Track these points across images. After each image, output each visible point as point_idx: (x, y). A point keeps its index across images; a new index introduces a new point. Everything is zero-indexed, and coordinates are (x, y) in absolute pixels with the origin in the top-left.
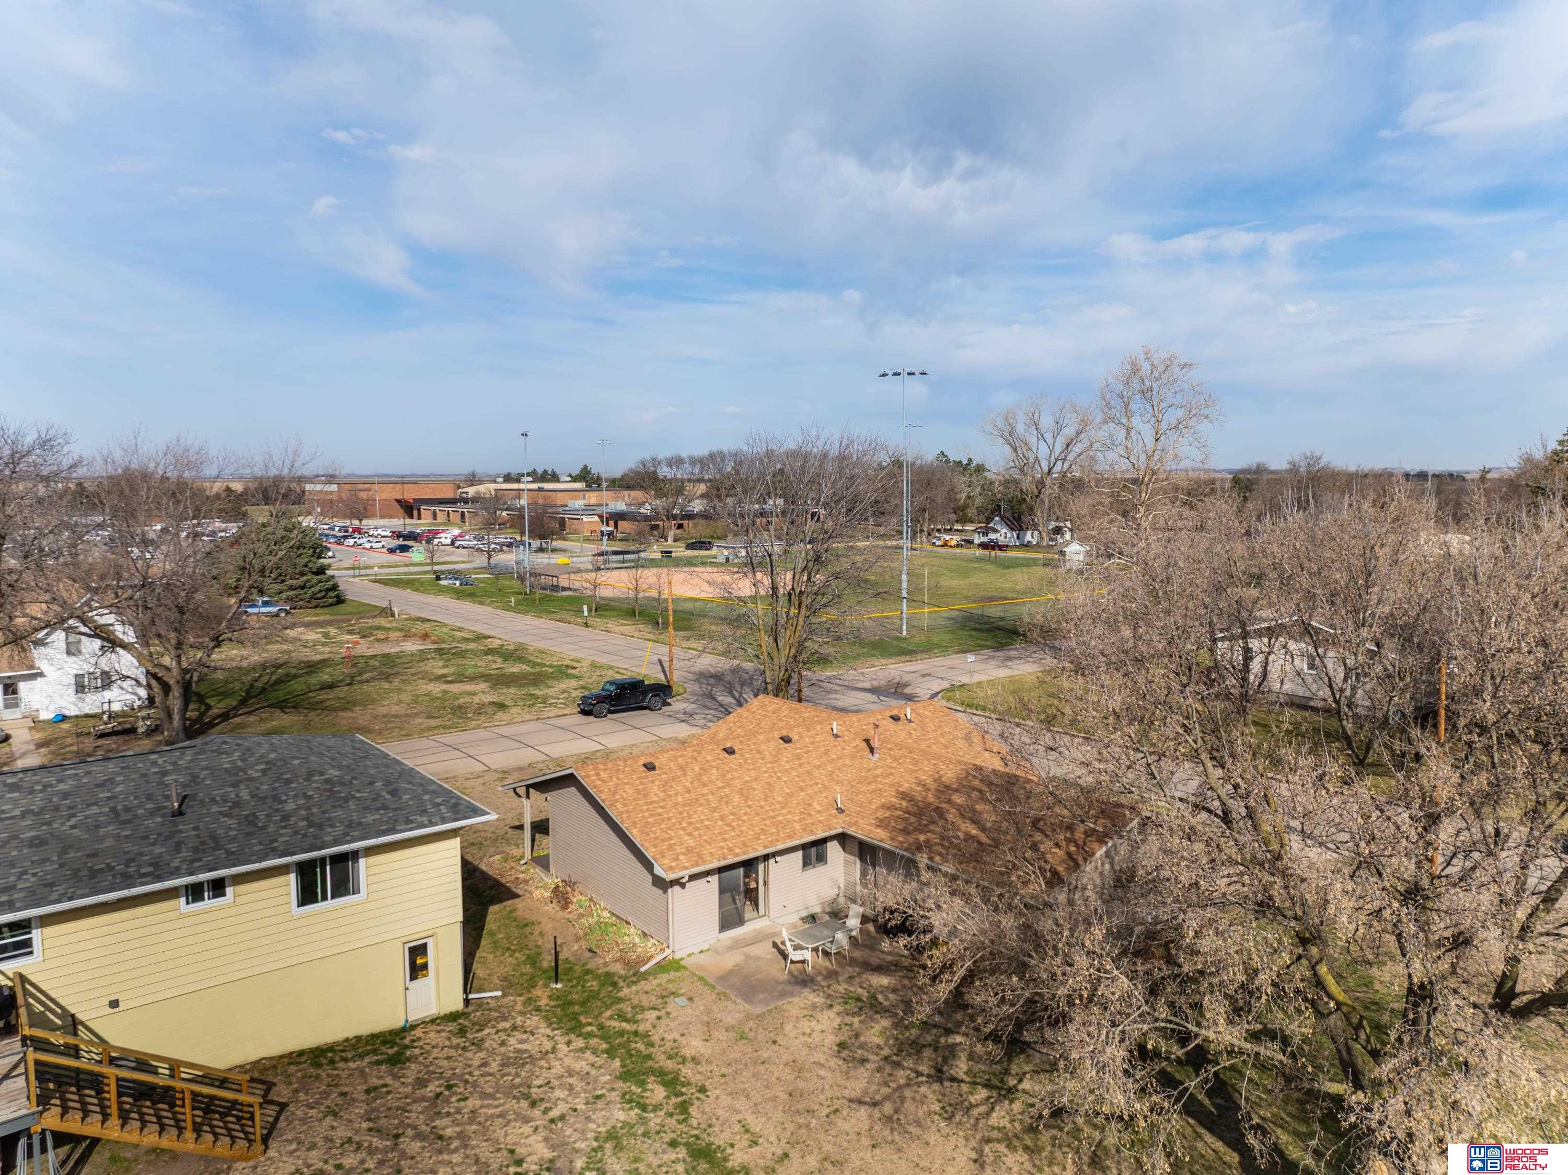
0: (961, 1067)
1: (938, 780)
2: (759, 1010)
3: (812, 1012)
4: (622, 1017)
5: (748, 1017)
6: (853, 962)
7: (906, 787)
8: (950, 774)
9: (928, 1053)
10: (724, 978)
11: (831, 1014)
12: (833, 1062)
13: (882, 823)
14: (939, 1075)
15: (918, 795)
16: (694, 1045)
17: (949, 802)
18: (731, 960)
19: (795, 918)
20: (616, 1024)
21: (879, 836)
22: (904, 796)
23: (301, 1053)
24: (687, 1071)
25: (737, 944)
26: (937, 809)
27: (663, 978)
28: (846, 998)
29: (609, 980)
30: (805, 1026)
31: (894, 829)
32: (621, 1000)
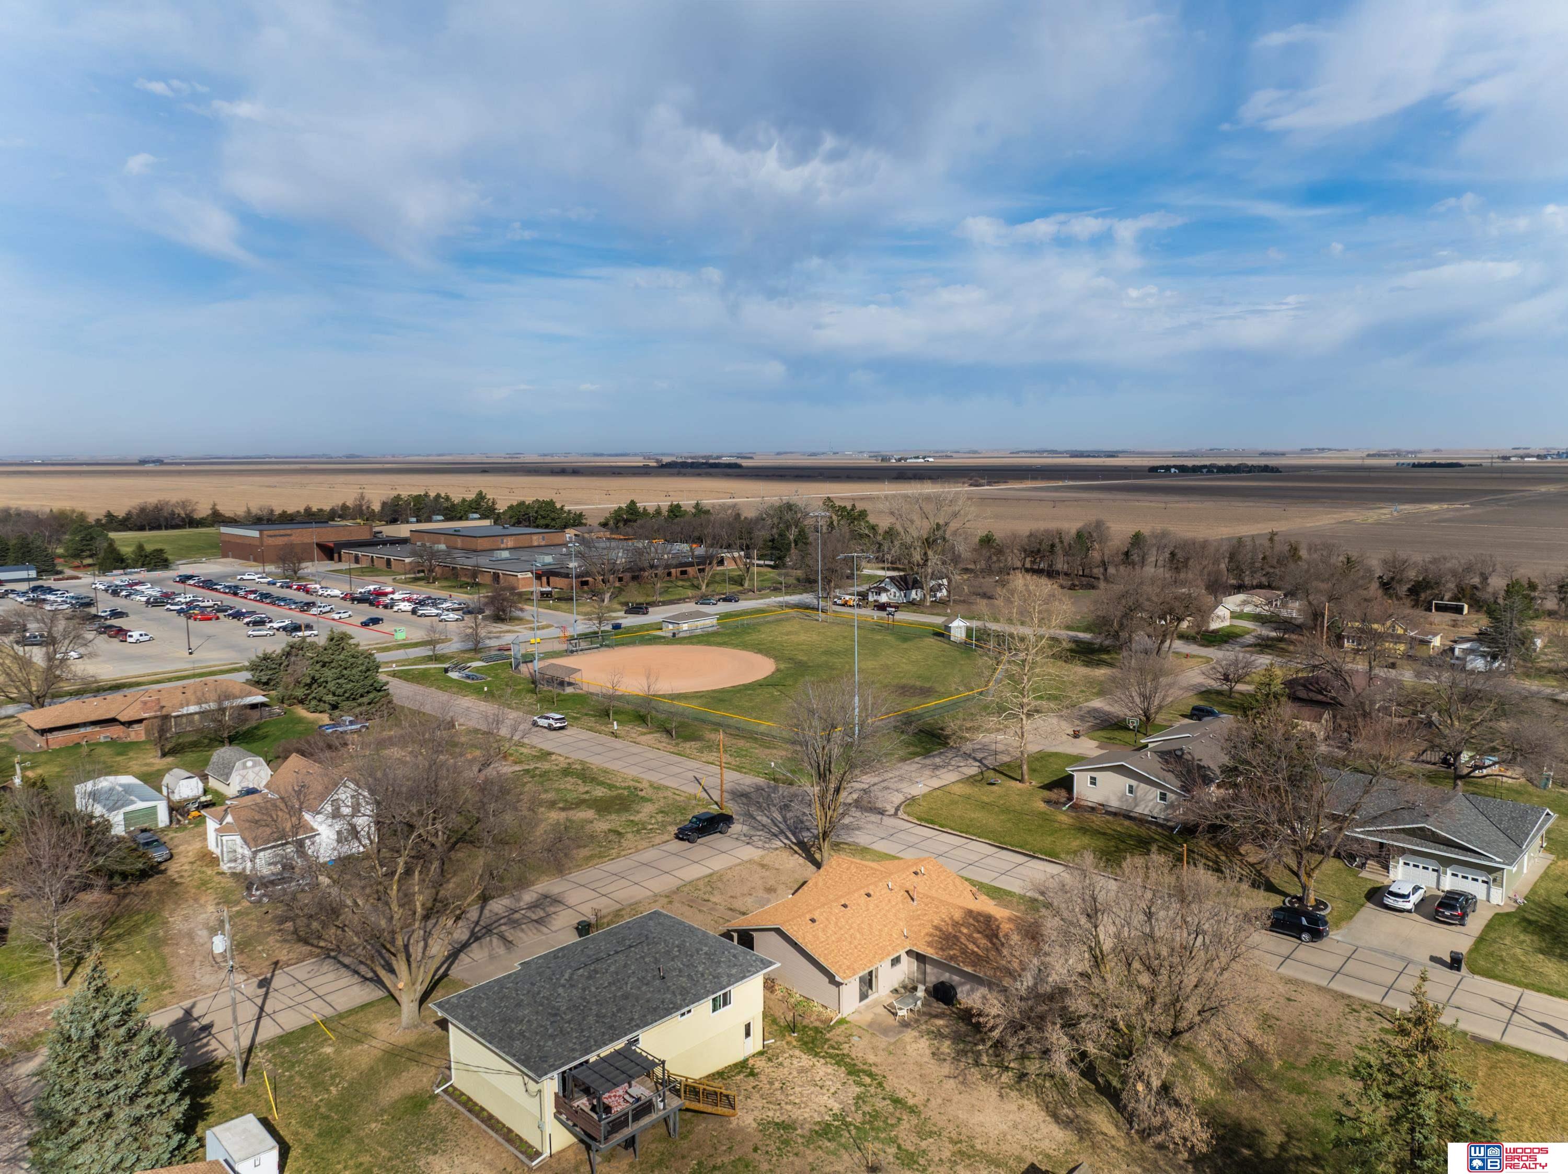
0: (985, 1059)
1: (952, 918)
2: (892, 1040)
3: (916, 1040)
4: (833, 1048)
5: (890, 1044)
6: (924, 1014)
7: (936, 922)
8: (958, 915)
9: (970, 1054)
10: (870, 1025)
11: (924, 1040)
12: (932, 1061)
13: (929, 944)
14: (977, 1064)
15: (943, 925)
16: (871, 1058)
17: (960, 932)
18: (869, 1017)
19: (888, 992)
20: (831, 1051)
21: (930, 952)
22: (936, 928)
23: (713, 1074)
24: (873, 1069)
25: (868, 1007)
26: (955, 936)
27: (843, 1027)
28: (929, 1032)
29: (817, 1030)
30: (914, 1046)
31: (936, 948)
32: (828, 1040)
